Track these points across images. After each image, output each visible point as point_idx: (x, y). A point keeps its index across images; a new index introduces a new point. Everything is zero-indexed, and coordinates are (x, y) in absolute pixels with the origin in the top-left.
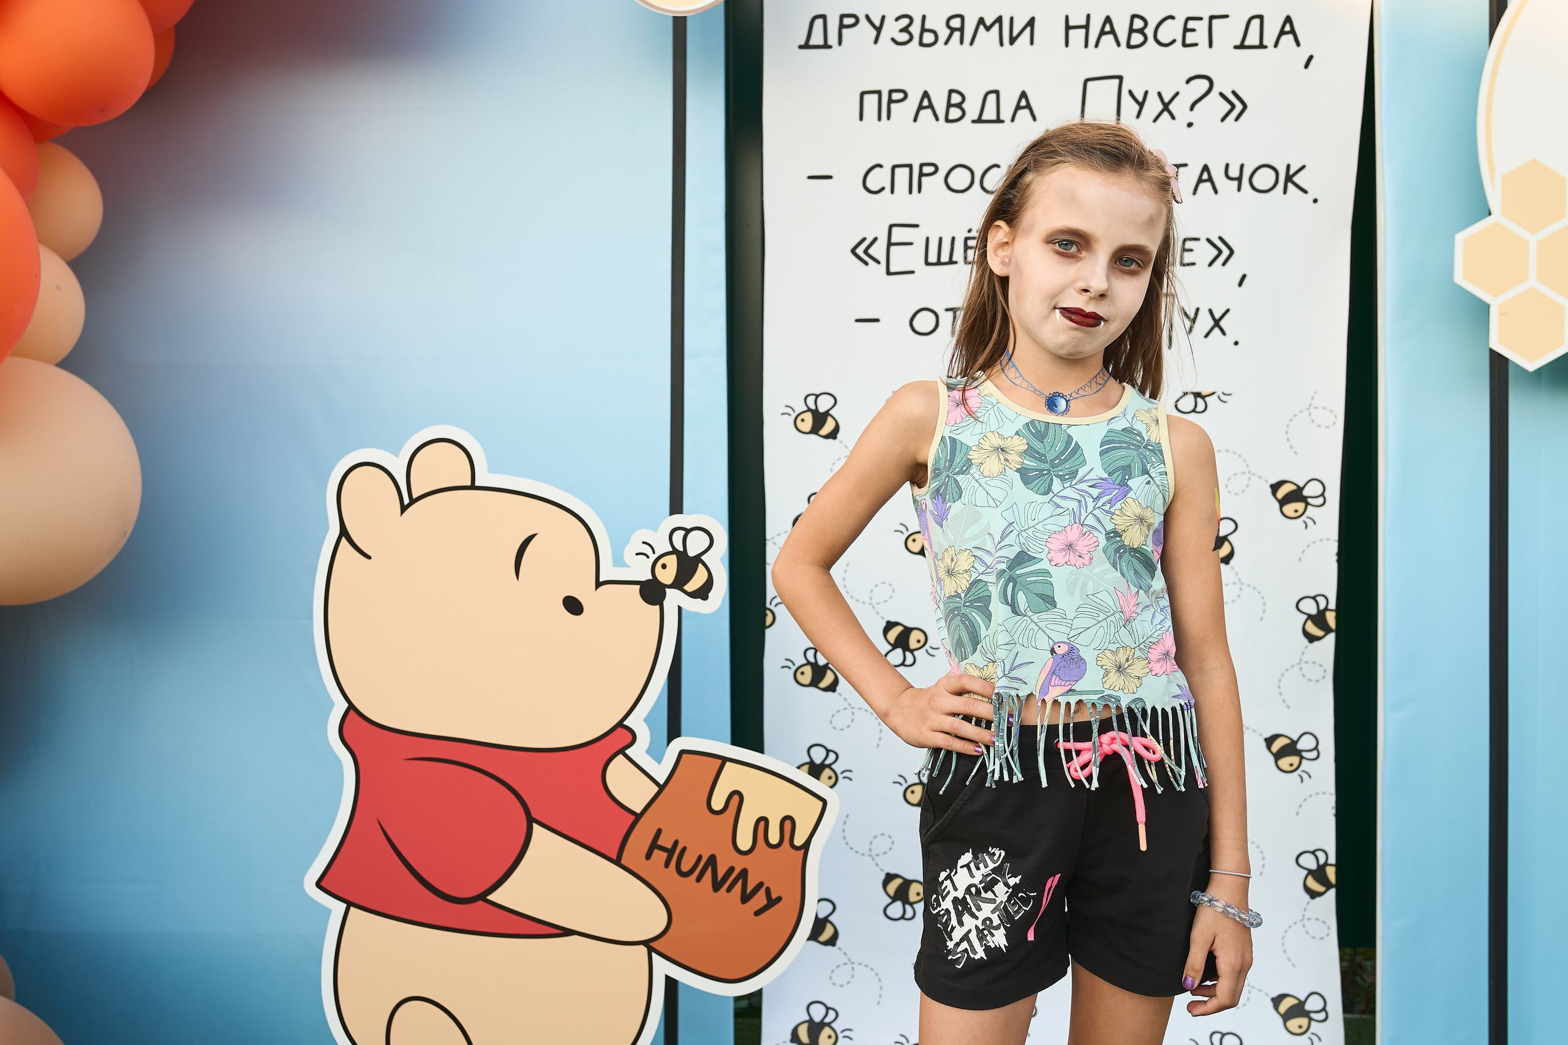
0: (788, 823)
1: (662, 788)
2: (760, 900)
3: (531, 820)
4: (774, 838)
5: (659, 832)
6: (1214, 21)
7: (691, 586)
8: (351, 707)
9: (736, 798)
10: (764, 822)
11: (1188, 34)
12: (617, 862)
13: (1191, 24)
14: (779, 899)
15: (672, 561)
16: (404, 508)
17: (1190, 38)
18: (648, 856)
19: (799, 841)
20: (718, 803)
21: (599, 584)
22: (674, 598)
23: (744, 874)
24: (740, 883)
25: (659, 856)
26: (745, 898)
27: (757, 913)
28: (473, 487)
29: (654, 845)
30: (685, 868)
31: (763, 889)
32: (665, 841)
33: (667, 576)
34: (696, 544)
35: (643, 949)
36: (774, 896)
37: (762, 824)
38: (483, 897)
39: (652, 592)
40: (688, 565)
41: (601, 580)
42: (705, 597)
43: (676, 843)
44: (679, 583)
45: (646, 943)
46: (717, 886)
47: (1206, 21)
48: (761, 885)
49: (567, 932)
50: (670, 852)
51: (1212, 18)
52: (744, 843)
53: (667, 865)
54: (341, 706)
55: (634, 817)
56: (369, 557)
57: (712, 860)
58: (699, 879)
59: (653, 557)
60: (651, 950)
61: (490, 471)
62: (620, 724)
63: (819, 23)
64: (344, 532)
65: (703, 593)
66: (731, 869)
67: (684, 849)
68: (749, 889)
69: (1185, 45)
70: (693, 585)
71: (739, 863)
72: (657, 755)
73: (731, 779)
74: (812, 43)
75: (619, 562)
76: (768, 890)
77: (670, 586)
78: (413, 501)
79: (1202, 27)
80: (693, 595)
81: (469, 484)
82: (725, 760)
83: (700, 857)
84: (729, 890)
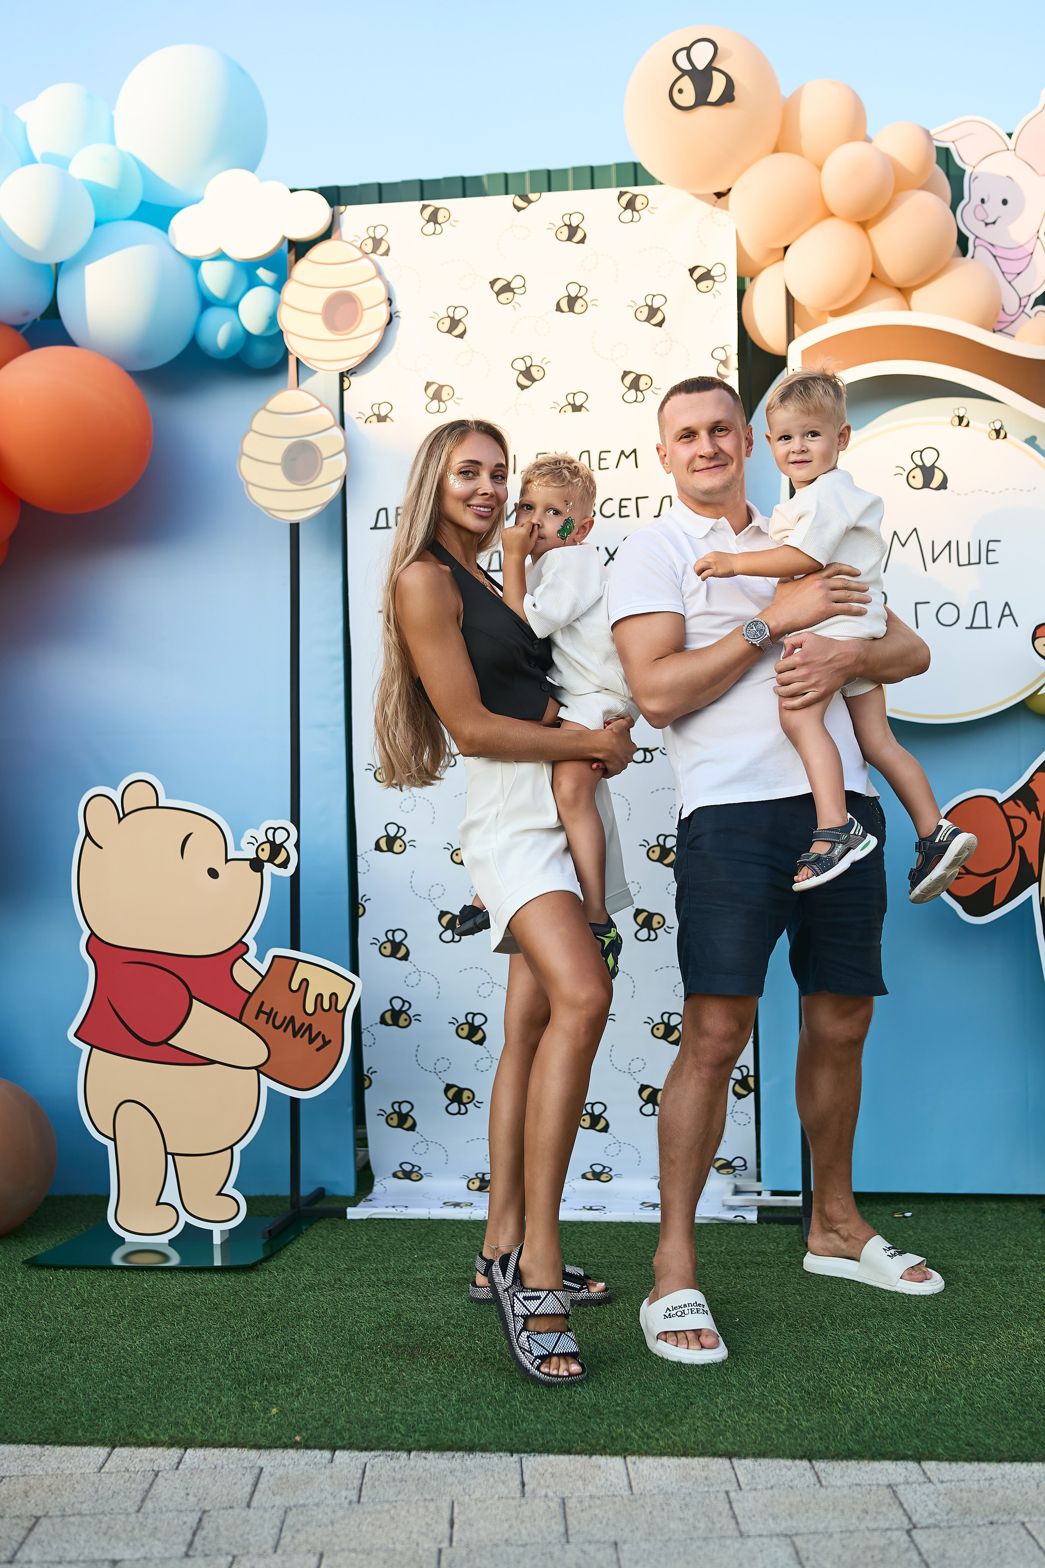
0: (334, 997)
1: (263, 977)
2: (319, 1042)
3: (191, 997)
4: (326, 1006)
5: (263, 1003)
6: (639, 500)
7: (277, 861)
8: (93, 933)
9: (305, 983)
10: (320, 996)
11: (623, 509)
12: (239, 1021)
13: (624, 503)
14: (330, 1041)
15: (267, 847)
16: (120, 820)
17: (624, 512)
18: (257, 1017)
19: (340, 1008)
20: (295, 987)
21: (227, 861)
22: (268, 868)
23: (310, 1027)
24: (308, 1032)
25: (263, 1017)
26: (311, 1041)
27: (318, 1050)
28: (157, 807)
29: (260, 1011)
30: (277, 1024)
31: (320, 1037)
32: (266, 1009)
33: (264, 856)
34: (280, 837)
35: (255, 1072)
36: (327, 1040)
37: (319, 998)
38: (165, 1042)
39: (257, 865)
40: (276, 849)
41: (229, 858)
42: (286, 867)
43: (272, 1009)
44: (271, 860)
45: (256, 1068)
46: (295, 1034)
47: (634, 501)
48: (319, 1033)
49: (212, 1062)
50: (269, 1015)
51: (637, 498)
52: (310, 1008)
53: (267, 1022)
54: (87, 933)
55: (248, 995)
56: (101, 848)
57: (292, 1019)
58: (285, 1031)
59: (257, 845)
60: (259, 1072)
61: (167, 797)
62: (240, 941)
63: (383, 513)
64: (88, 834)
65: (284, 865)
66: (303, 1024)
67: (277, 1013)
68: (313, 1035)
69: (621, 516)
70: (279, 861)
71: (308, 1021)
72: (260, 957)
73: (302, 971)
74: (378, 526)
75: (238, 848)
76: (323, 1036)
77: (266, 861)
78: (125, 815)
79: (631, 504)
80: (279, 866)
81: (155, 805)
82: (298, 961)
83: (285, 1018)
84: (302, 1037)
